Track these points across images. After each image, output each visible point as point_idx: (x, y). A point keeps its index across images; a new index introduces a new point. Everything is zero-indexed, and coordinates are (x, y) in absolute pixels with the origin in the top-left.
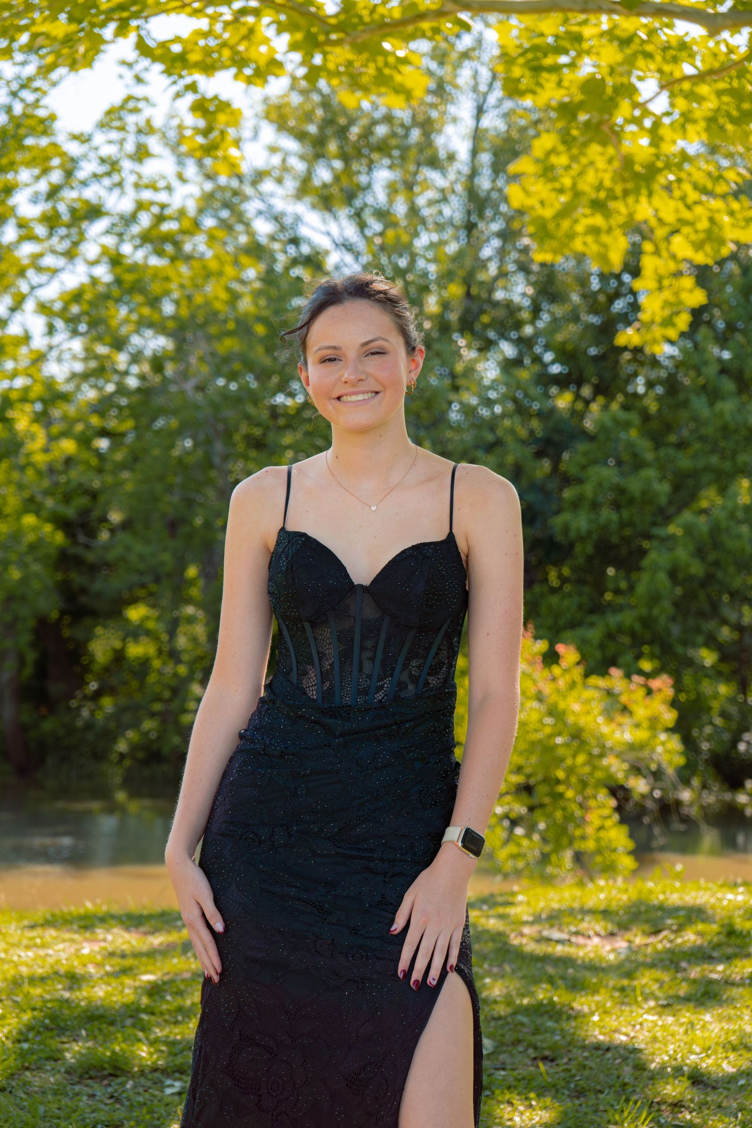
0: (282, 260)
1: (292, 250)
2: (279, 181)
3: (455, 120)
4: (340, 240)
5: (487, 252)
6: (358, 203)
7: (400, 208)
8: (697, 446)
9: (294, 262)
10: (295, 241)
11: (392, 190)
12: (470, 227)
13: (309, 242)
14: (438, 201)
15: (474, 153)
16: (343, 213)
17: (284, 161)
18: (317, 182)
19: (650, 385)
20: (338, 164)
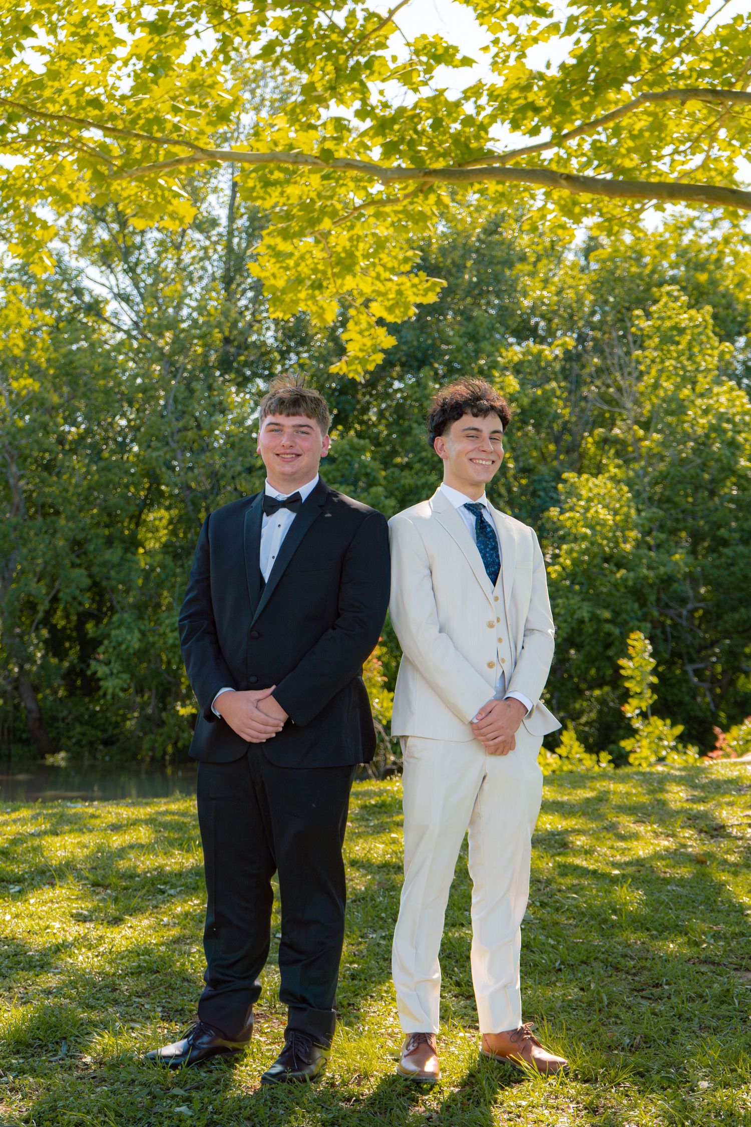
0: (67, 309)
1: (74, 298)
2: (65, 240)
3: (215, 190)
4: (116, 291)
5: (243, 302)
6: (133, 259)
7: (169, 264)
8: (417, 466)
9: (77, 309)
10: (78, 292)
11: (162, 247)
12: (228, 280)
13: (90, 292)
14: (201, 259)
15: (232, 219)
16: (119, 266)
17: (68, 222)
18: (97, 241)
19: (381, 414)
20: (115, 227)
